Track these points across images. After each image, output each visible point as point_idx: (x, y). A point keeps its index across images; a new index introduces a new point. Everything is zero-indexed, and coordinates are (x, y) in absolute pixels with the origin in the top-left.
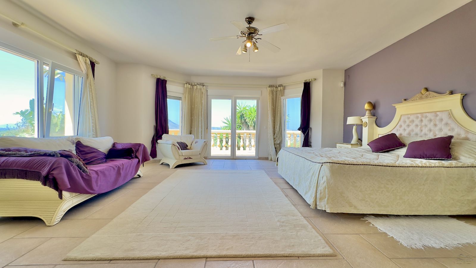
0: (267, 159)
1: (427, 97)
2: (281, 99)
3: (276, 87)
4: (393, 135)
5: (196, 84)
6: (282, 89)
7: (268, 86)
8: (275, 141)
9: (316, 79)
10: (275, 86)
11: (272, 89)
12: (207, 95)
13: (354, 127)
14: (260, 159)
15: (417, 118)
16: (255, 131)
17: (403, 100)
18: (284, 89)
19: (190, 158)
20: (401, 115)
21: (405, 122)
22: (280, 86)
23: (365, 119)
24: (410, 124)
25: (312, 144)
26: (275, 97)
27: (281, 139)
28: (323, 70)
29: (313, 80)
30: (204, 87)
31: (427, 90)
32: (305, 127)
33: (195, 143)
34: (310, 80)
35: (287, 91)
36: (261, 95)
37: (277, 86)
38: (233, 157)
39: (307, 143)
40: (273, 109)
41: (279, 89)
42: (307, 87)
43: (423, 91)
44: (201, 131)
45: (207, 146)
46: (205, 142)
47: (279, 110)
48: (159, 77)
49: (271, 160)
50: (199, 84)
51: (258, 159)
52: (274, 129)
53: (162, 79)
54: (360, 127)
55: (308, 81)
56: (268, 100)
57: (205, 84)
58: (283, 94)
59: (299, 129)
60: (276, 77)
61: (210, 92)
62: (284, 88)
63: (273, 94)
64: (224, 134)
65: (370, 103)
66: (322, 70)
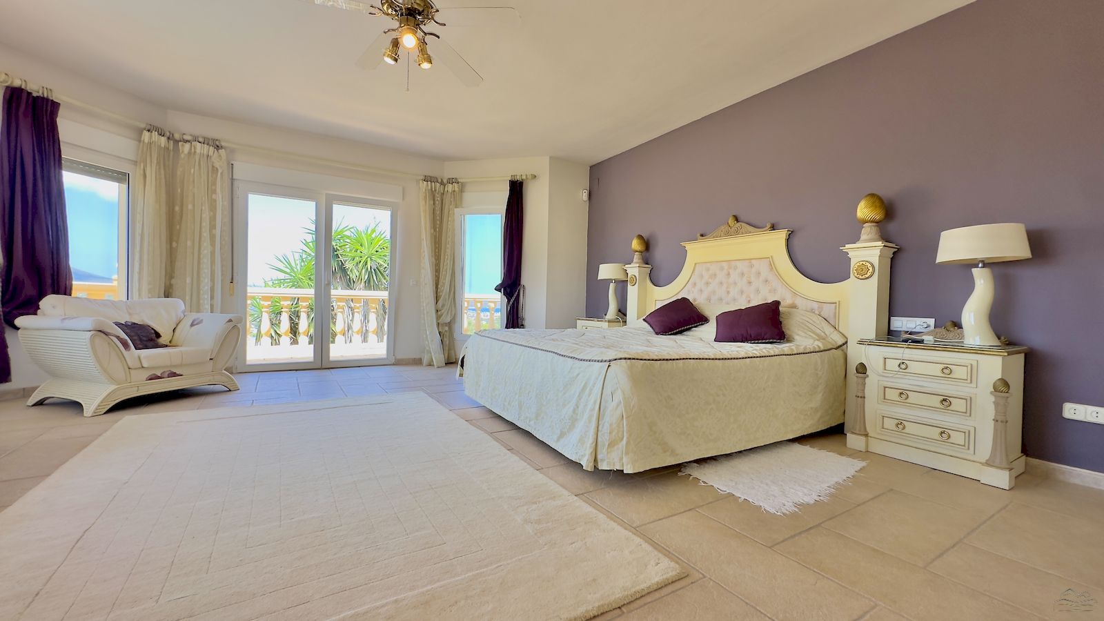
0: (417, 362)
1: (737, 232)
2: (454, 214)
3: (442, 183)
4: (684, 300)
5: (186, 137)
6: (456, 189)
7: (423, 178)
8: (438, 318)
9: (536, 176)
10: (440, 181)
11: (431, 187)
12: (232, 179)
13: (612, 286)
14: (398, 363)
15: (722, 269)
16: (384, 295)
17: (699, 235)
18: (462, 191)
19: (174, 375)
20: (696, 264)
21: (701, 277)
22: (452, 181)
23: (634, 270)
24: (710, 280)
25: (526, 323)
26: (440, 207)
27: (453, 313)
28: (550, 158)
29: (529, 177)
30: (222, 152)
31: (737, 219)
32: (511, 285)
33: (192, 325)
34: (524, 177)
35: (468, 196)
36: (403, 199)
37: (445, 181)
38: (322, 364)
39: (514, 320)
40: (435, 237)
41: (450, 188)
42: (517, 190)
43: (731, 221)
44: (212, 290)
45: (234, 333)
46: (230, 321)
47: (449, 239)
48: (17, 83)
49: (430, 364)
50: (201, 140)
51: (394, 364)
52: (437, 288)
53: (35, 94)
54: (622, 285)
55: (518, 178)
56: (422, 214)
57: (223, 144)
58: (458, 202)
59: (498, 289)
60: (442, 159)
61: (241, 170)
62: (462, 187)
63: (434, 200)
64: (285, 299)
65: (640, 237)
66: (548, 157)
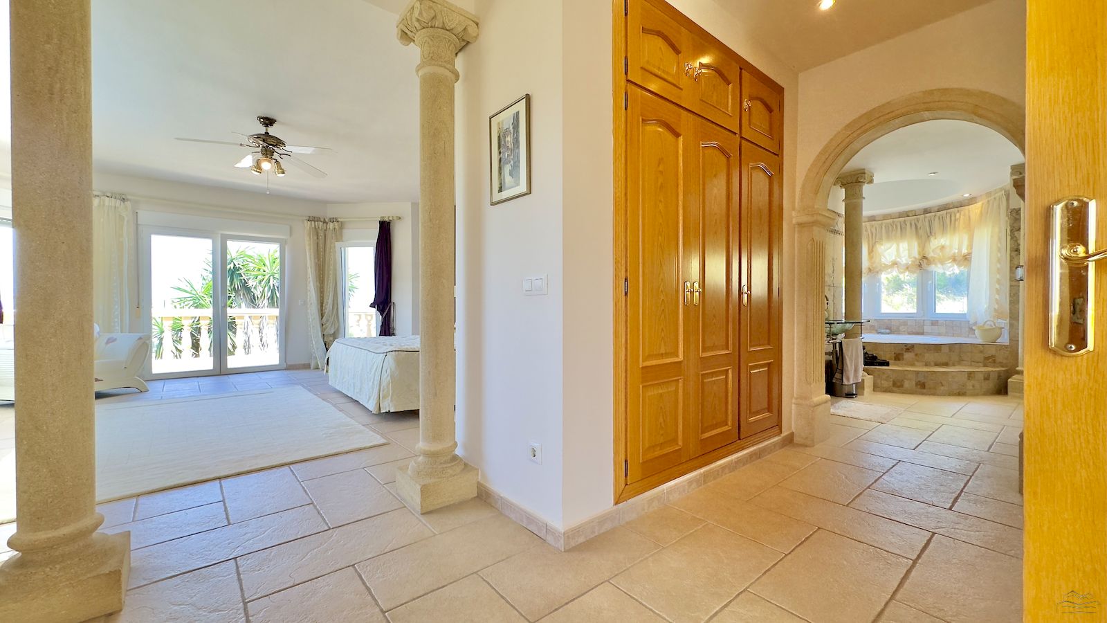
0: (307, 366)
2: (335, 247)
3: (324, 222)
5: (96, 193)
6: (336, 227)
7: (307, 218)
8: (323, 330)
9: (401, 218)
10: (322, 220)
11: (315, 225)
12: (137, 225)
14: (290, 368)
16: (276, 312)
18: (341, 228)
22: (333, 220)
25: (396, 332)
26: (321, 242)
27: (336, 326)
28: (412, 203)
29: (395, 218)
30: (128, 203)
32: (383, 301)
34: (391, 219)
35: (346, 232)
36: (291, 236)
37: (327, 220)
38: (220, 371)
39: (386, 329)
40: (319, 266)
41: (331, 225)
42: (385, 231)
44: (122, 314)
47: (331, 268)
49: (317, 368)
51: (285, 369)
52: (322, 306)
55: (386, 219)
56: (307, 248)
57: (129, 197)
58: (339, 238)
59: (372, 306)
60: (324, 203)
61: (145, 216)
62: (342, 226)
63: (318, 235)
66: (410, 203)
